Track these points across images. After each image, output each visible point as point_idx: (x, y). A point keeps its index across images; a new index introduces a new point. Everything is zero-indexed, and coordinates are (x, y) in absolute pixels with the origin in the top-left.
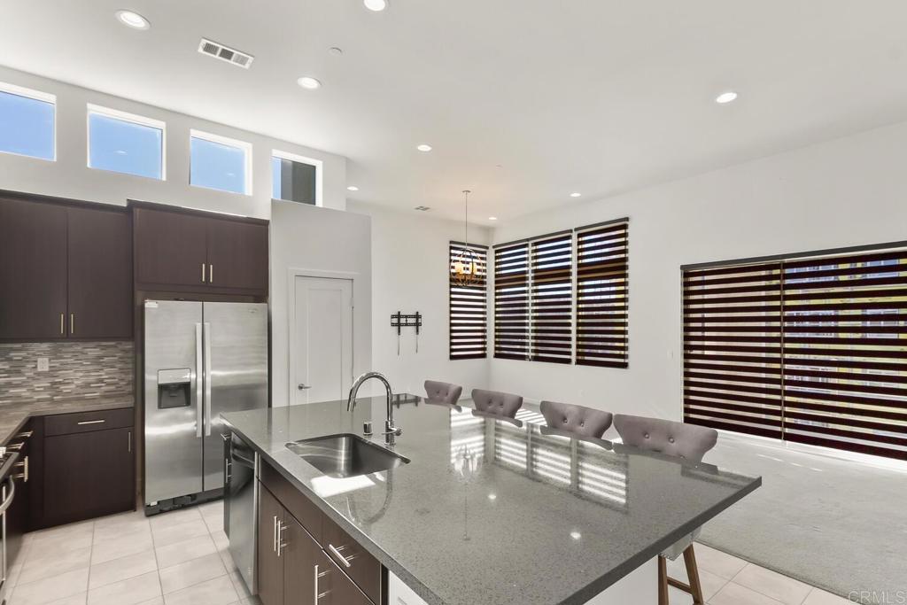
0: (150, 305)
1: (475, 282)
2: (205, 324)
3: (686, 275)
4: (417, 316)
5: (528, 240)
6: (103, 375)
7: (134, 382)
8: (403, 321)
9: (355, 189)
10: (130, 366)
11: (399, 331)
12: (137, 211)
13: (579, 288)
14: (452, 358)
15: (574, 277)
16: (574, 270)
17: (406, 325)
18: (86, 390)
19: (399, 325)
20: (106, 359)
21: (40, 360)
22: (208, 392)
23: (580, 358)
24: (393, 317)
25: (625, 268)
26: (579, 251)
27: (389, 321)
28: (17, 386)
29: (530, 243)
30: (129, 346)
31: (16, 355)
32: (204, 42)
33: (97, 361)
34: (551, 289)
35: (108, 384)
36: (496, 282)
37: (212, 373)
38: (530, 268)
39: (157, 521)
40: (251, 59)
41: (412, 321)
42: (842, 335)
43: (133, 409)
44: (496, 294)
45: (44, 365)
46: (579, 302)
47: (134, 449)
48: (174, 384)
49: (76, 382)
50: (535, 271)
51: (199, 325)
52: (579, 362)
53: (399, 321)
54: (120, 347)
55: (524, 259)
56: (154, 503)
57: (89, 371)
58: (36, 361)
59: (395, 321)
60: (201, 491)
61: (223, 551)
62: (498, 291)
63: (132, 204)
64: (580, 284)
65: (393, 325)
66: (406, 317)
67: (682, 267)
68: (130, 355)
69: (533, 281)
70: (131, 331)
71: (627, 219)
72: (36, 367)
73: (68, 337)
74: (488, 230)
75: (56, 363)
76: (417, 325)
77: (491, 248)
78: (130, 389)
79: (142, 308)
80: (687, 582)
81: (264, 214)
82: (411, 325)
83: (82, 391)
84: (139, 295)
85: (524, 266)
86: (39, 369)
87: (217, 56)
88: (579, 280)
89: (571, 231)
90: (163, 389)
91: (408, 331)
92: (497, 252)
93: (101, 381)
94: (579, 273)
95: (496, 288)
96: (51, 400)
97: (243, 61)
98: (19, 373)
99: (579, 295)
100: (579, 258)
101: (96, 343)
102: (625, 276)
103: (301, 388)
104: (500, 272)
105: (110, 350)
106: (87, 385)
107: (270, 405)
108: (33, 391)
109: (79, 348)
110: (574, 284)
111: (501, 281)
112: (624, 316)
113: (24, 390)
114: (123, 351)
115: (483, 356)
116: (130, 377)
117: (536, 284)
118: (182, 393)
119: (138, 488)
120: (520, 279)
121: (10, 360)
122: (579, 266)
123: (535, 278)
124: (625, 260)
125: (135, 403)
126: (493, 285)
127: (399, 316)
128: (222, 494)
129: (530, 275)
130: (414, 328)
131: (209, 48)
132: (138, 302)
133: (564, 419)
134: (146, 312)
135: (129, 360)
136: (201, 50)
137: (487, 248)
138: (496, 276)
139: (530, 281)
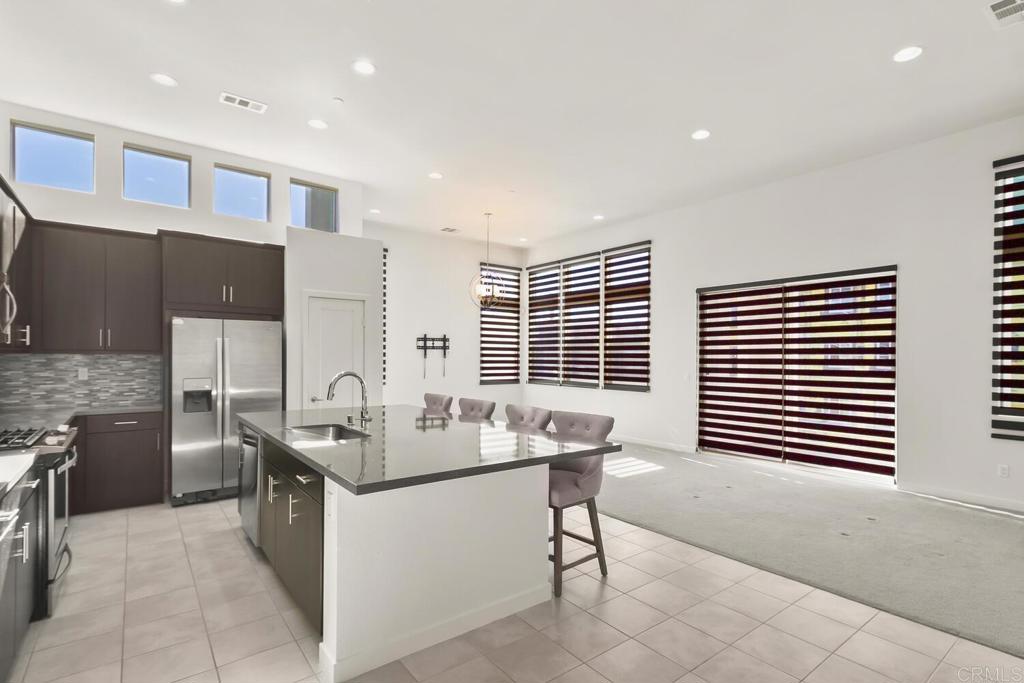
0: (177, 321)
1: (497, 304)
2: (226, 340)
3: (703, 298)
4: (445, 339)
5: (559, 262)
6: (135, 384)
7: (162, 392)
8: (429, 344)
9: (377, 211)
10: (158, 377)
11: (425, 354)
12: (166, 239)
13: (606, 311)
14: (483, 383)
15: (602, 300)
16: (602, 293)
17: (433, 348)
18: (118, 398)
19: (425, 348)
20: (137, 371)
21: (80, 369)
22: (227, 403)
23: (607, 382)
24: (419, 340)
25: (648, 291)
26: (607, 273)
27: (414, 344)
28: (61, 392)
29: (562, 265)
30: (158, 359)
31: (61, 365)
32: (224, 95)
33: (129, 372)
34: (581, 313)
35: (139, 393)
36: (530, 305)
37: (232, 391)
38: (561, 291)
39: (181, 510)
40: (265, 107)
41: (440, 344)
42: (842, 357)
43: (162, 413)
44: (530, 318)
45: (84, 374)
46: (606, 326)
47: (162, 449)
48: (198, 392)
49: (112, 391)
50: (566, 294)
51: (220, 340)
52: (607, 386)
53: (425, 344)
54: (150, 360)
55: (556, 282)
56: (179, 495)
57: (122, 381)
58: (77, 371)
59: (421, 343)
60: (220, 487)
61: (237, 529)
62: (532, 314)
63: (162, 234)
64: (608, 307)
65: (419, 347)
66: (433, 340)
67: (699, 291)
68: (158, 367)
69: (564, 304)
70: (160, 344)
71: (649, 242)
72: (77, 376)
73: (105, 350)
74: (521, 251)
75: (94, 373)
76: (445, 348)
77: (524, 269)
78: (158, 398)
79: (170, 325)
80: (592, 538)
81: (279, 240)
82: (438, 348)
83: (114, 398)
84: (167, 313)
85: (556, 288)
86: (81, 378)
87: (236, 105)
88: (607, 303)
89: (599, 253)
90: (188, 395)
91: (435, 355)
92: (530, 274)
93: (133, 390)
94: (607, 296)
95: (531, 311)
96: (89, 405)
97: (258, 108)
98: (62, 381)
99: (606, 318)
100: (607, 281)
101: (129, 356)
102: (648, 299)
103: (313, 400)
104: (534, 295)
105: (140, 363)
106: (121, 394)
107: (284, 408)
108: (75, 397)
109: (114, 360)
110: (602, 307)
111: (535, 304)
112: (647, 339)
113: (66, 396)
114: (152, 364)
115: (517, 381)
116: (158, 388)
117: (566, 307)
118: (205, 400)
119: (166, 487)
120: (552, 301)
121: (55, 370)
122: (607, 288)
123: (566, 301)
124: (648, 283)
125: (164, 408)
126: (528, 308)
127: (425, 339)
128: (236, 492)
129: (562, 298)
130: (441, 351)
131: (228, 99)
132: (166, 320)
133: (522, 418)
134: (173, 327)
135: (156, 372)
136: (222, 100)
137: (521, 270)
138: (530, 299)
139: (562, 304)
